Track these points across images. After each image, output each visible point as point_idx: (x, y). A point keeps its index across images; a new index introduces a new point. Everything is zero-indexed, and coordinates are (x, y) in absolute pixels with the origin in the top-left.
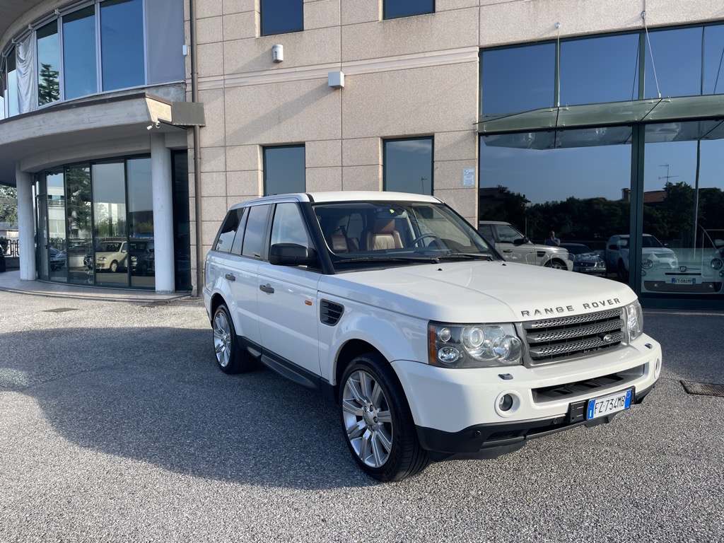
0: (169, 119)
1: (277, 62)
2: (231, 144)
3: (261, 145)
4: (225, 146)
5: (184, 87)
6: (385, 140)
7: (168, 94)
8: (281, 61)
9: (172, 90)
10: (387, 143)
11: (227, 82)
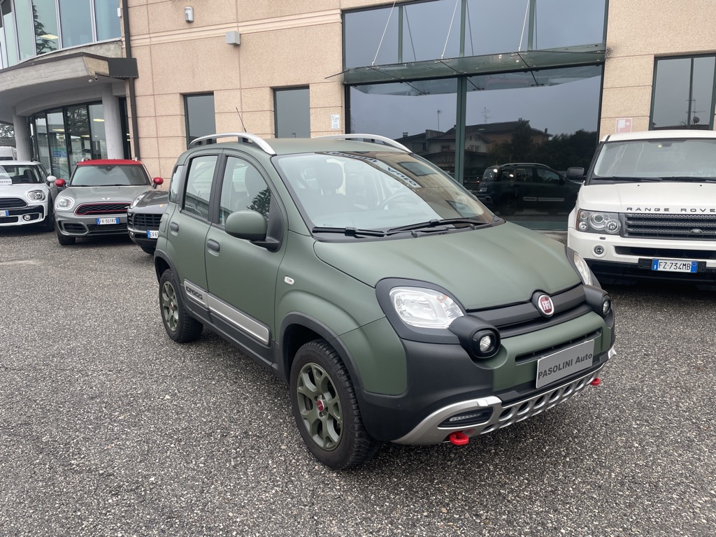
0: (107, 72)
1: (189, 22)
2: (158, 93)
3: (181, 94)
4: (153, 95)
6: (275, 90)
7: (109, 50)
8: (192, 22)
9: (112, 46)
10: (277, 92)
11: (152, 39)
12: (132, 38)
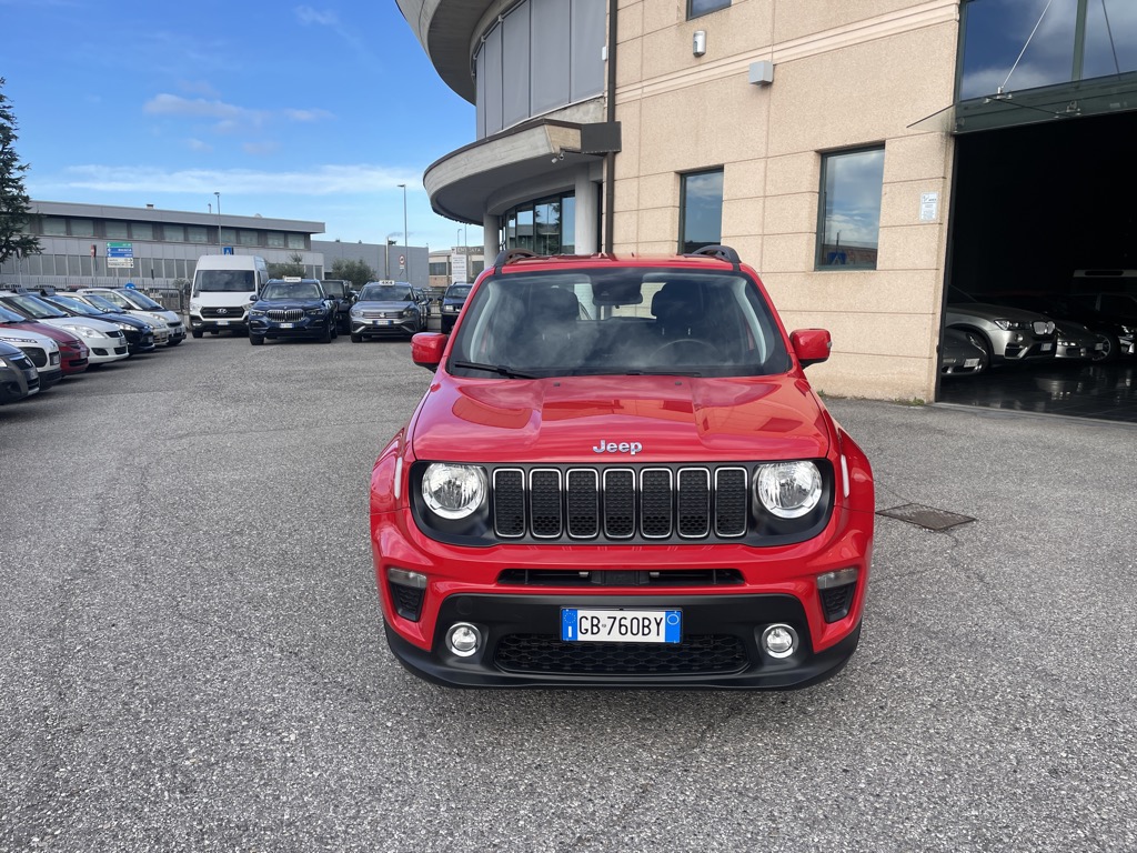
0: (578, 146)
1: (698, 55)
2: (645, 173)
3: (677, 173)
5: (602, 100)
6: (824, 155)
7: (588, 112)
8: (704, 54)
9: (591, 107)
10: (825, 159)
11: (646, 90)
12: (618, 91)
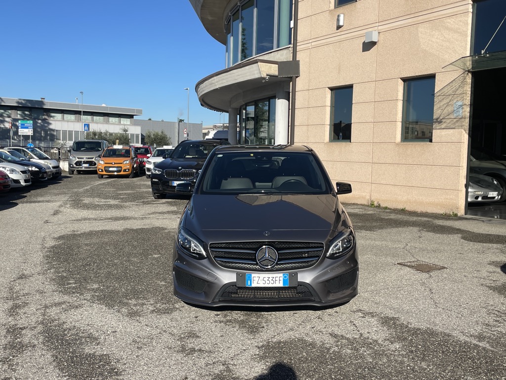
0: (276, 73)
2: (312, 88)
3: (329, 88)
4: (308, 90)
5: (290, 49)
7: (283, 55)
